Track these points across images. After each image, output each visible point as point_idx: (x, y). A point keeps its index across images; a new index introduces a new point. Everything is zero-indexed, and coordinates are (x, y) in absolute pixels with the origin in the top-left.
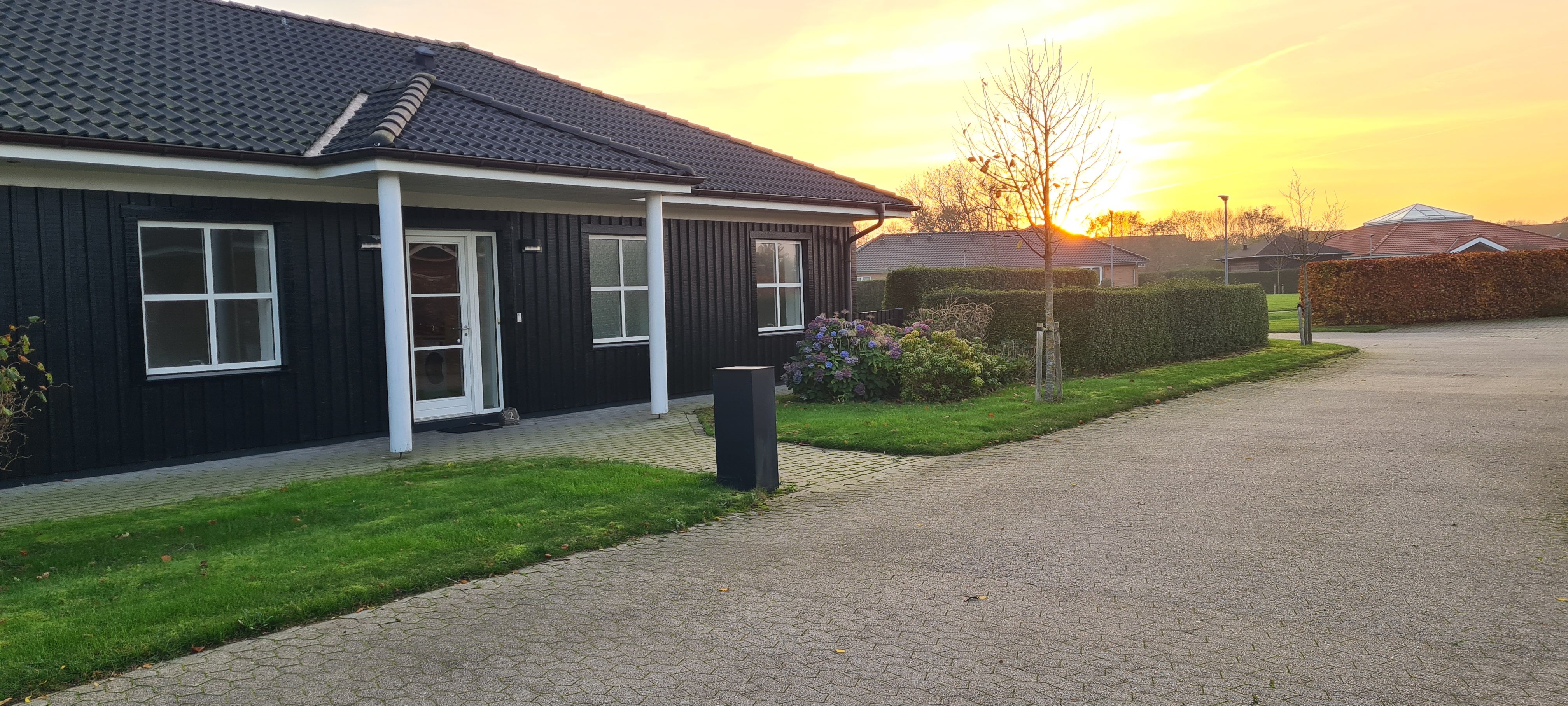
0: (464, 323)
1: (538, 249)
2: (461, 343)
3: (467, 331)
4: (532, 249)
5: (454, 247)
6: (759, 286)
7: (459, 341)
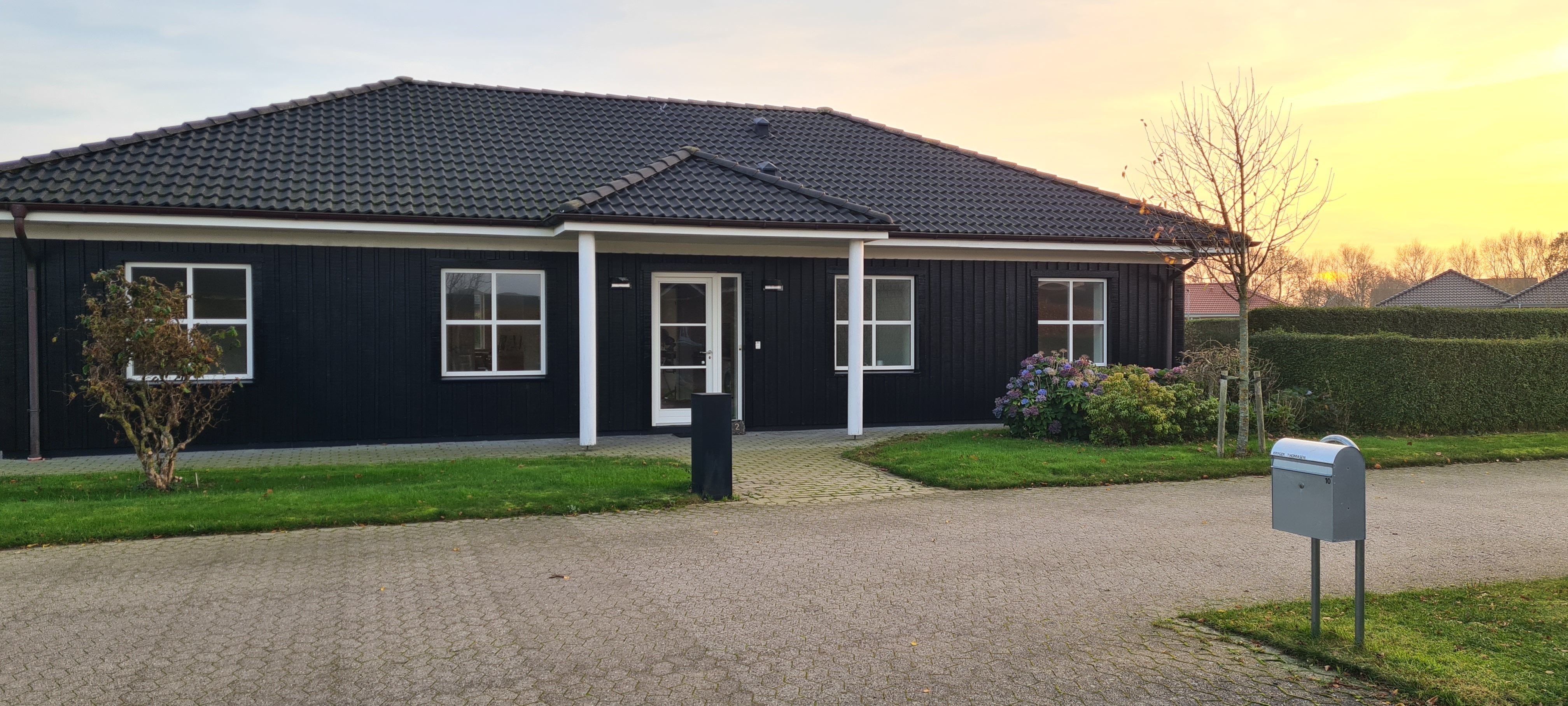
0: (708, 349)
1: (779, 287)
2: (705, 365)
3: (709, 355)
4: (773, 287)
5: (703, 287)
6: (1040, 322)
7: (703, 362)
